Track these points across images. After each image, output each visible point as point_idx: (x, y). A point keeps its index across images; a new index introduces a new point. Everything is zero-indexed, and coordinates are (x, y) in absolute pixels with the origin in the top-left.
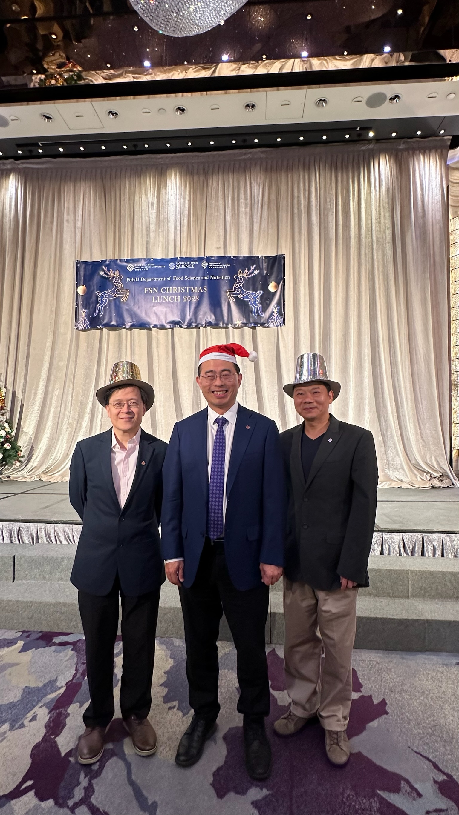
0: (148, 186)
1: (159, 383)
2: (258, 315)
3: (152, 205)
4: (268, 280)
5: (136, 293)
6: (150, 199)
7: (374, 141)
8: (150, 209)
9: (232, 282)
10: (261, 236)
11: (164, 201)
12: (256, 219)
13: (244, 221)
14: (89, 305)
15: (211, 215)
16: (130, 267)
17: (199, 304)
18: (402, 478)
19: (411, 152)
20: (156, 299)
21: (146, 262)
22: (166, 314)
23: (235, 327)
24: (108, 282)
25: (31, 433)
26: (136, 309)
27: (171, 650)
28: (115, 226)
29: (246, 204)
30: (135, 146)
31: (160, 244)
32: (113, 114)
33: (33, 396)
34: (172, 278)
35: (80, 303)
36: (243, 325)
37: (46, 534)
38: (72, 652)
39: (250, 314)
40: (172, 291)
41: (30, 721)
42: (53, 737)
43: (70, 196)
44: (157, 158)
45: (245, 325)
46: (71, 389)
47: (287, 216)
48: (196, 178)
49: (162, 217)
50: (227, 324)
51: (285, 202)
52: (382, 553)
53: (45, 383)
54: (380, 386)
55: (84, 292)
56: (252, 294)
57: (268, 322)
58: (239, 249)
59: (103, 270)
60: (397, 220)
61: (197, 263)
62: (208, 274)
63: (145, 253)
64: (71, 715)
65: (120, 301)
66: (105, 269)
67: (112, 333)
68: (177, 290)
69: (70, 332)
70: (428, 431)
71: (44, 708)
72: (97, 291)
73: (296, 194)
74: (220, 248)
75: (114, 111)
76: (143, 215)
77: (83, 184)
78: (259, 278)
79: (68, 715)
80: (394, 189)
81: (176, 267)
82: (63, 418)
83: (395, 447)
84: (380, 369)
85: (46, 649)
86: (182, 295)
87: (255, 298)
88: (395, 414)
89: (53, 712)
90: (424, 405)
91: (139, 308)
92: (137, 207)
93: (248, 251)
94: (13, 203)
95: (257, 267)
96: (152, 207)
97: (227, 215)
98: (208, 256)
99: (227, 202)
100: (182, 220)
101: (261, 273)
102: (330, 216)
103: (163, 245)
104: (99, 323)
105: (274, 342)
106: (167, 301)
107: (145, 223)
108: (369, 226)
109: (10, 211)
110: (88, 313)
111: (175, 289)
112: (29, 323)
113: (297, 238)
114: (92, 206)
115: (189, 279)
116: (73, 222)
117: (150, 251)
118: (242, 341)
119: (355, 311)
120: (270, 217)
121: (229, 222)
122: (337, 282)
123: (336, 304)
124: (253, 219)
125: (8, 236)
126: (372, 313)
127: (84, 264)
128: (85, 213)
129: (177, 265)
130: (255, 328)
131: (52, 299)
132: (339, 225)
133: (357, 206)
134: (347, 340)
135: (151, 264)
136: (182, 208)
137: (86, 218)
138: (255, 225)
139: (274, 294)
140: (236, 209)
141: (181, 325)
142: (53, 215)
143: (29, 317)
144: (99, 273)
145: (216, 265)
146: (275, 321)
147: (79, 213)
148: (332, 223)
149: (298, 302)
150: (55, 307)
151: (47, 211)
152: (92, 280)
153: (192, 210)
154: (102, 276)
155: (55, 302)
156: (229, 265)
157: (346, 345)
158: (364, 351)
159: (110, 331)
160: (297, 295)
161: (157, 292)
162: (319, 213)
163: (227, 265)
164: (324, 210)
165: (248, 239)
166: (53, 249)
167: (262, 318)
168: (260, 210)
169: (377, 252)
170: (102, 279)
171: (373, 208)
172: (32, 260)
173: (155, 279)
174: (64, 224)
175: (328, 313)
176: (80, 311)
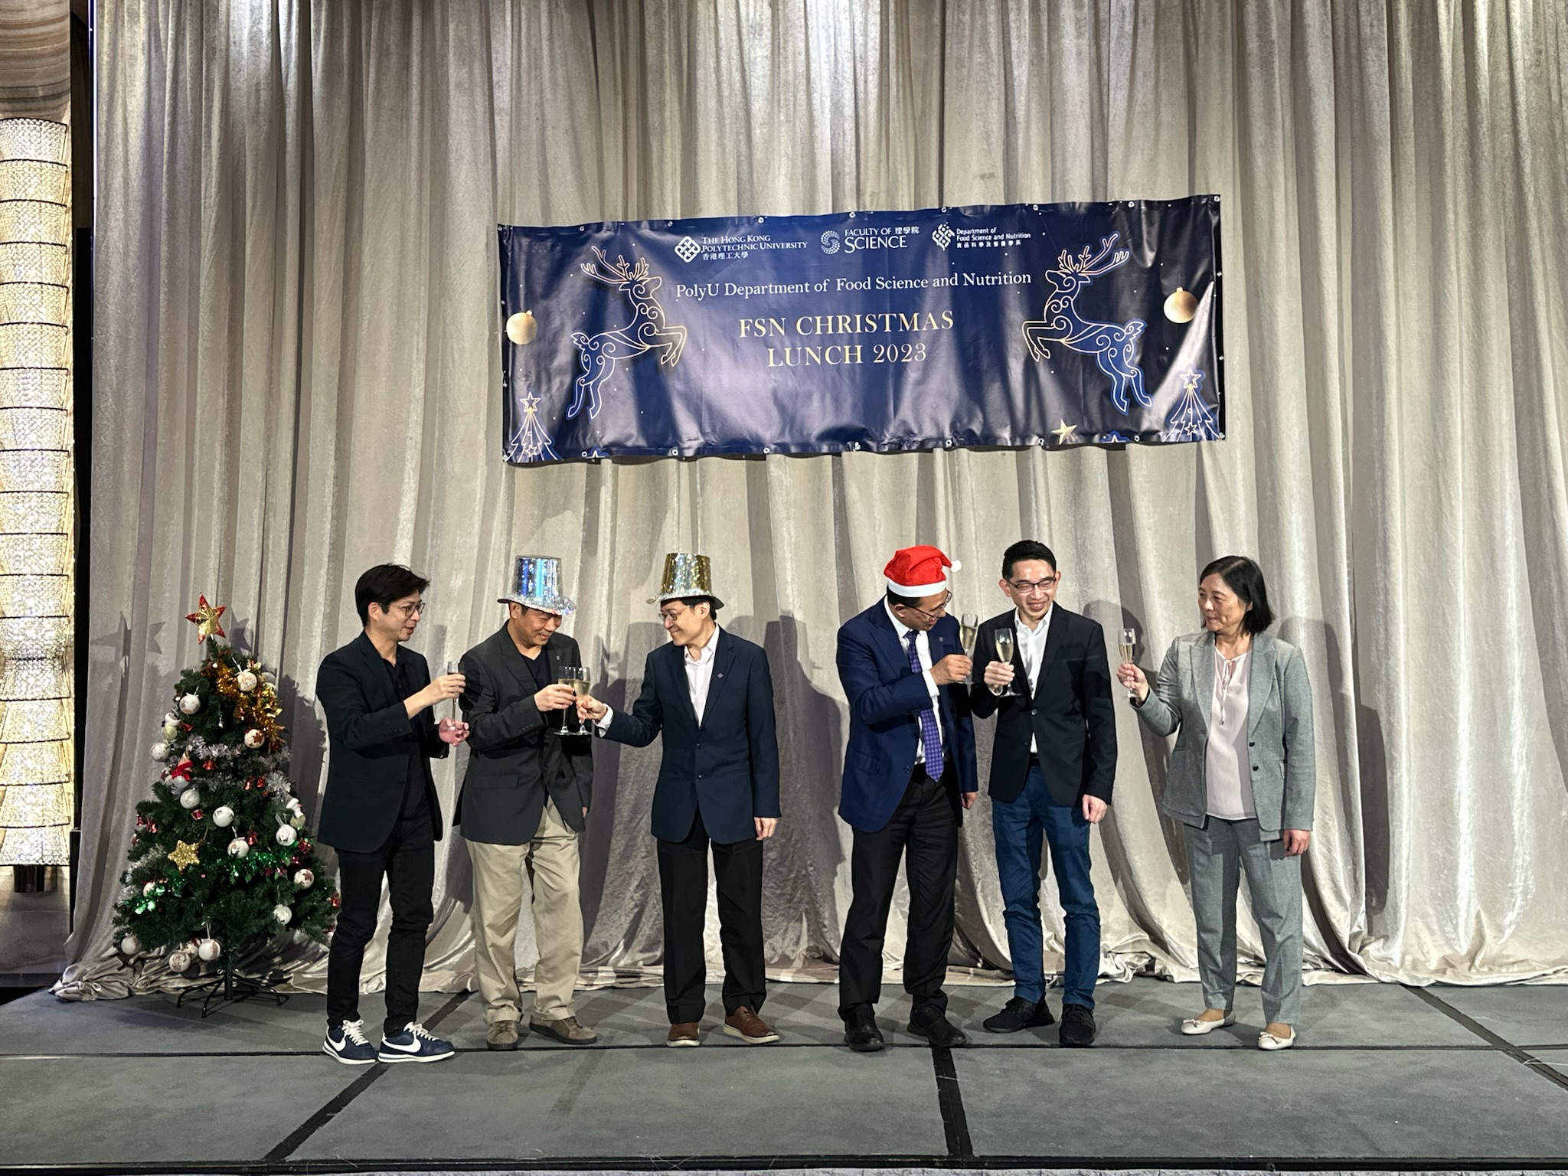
2: (1133, 404)
3: (756, 29)
4: (1163, 283)
5: (710, 335)
6: (749, 11)
9: (1038, 293)
10: (1135, 132)
11: (795, 15)
12: (1116, 77)
13: (1074, 82)
14: (549, 380)
15: (960, 63)
16: (687, 247)
17: (926, 371)
20: (782, 357)
21: (740, 230)
23: (1052, 443)
24: (611, 301)
26: (711, 389)
28: (625, 103)
29: (1079, 24)
34: (832, 286)
35: (516, 372)
36: (1081, 439)
39: (1106, 402)
40: (836, 328)
45: (1087, 437)
47: (1222, 61)
49: (788, 70)
50: (1025, 436)
51: (1215, 12)
54: (1562, 637)
55: (529, 332)
56: (1110, 332)
57: (1167, 425)
58: (1056, 176)
59: (592, 258)
61: (915, 230)
62: (956, 269)
63: (732, 196)
65: (656, 364)
66: (600, 254)
67: (627, 471)
68: (853, 325)
69: (481, 471)
72: (574, 330)
74: (992, 175)
76: (724, 63)
78: (1132, 277)
81: (843, 247)
87: (1120, 346)
92: (700, 38)
93: (1089, 184)
94: (265, 26)
95: (1123, 239)
96: (754, 37)
97: (1015, 61)
98: (952, 205)
99: (1012, 16)
100: (861, 83)
101: (1138, 262)
102: (1371, 63)
103: (794, 167)
104: (587, 441)
105: (1188, 492)
106: (819, 361)
107: (730, 94)
108: (1504, 91)
109: (255, 53)
110: (547, 405)
111: (844, 320)
112: (333, 443)
113: (1258, 137)
114: (545, 33)
115: (889, 285)
116: (478, 91)
117: (752, 191)
118: (1075, 491)
119: (1466, 381)
120: (1162, 65)
121: (1024, 88)
122: (1400, 284)
123: (1399, 360)
124: (1105, 76)
125: (252, 139)
126: (1521, 389)
127: (526, 236)
128: (519, 59)
129: (849, 241)
130: (1121, 447)
131: (414, 357)
132: (1401, 90)
133: (1460, 23)
134: (1445, 481)
135: (759, 238)
136: (860, 39)
137: (524, 76)
138: (1111, 96)
139: (1182, 329)
140: (1045, 39)
141: (870, 443)
142: (406, 66)
143: (334, 421)
144: (579, 268)
145: (980, 238)
146: (1190, 424)
147: (501, 59)
148: (1378, 85)
149: (1267, 357)
150: (423, 386)
151: (383, 53)
152: (556, 293)
153: (892, 45)
154: (591, 279)
155: (422, 366)
156: (1027, 236)
157: (1440, 499)
158: (1503, 517)
159: (621, 467)
160: (1265, 334)
161: (782, 332)
162: (1330, 50)
163: (1021, 235)
164: (1347, 39)
165: (1089, 143)
166: (414, 184)
167: (1146, 414)
168: (1128, 42)
169: (1536, 180)
170: (590, 289)
171: (1517, 31)
172: (337, 223)
173: (773, 289)
174: (448, 98)
175: (1374, 391)
176: (517, 399)
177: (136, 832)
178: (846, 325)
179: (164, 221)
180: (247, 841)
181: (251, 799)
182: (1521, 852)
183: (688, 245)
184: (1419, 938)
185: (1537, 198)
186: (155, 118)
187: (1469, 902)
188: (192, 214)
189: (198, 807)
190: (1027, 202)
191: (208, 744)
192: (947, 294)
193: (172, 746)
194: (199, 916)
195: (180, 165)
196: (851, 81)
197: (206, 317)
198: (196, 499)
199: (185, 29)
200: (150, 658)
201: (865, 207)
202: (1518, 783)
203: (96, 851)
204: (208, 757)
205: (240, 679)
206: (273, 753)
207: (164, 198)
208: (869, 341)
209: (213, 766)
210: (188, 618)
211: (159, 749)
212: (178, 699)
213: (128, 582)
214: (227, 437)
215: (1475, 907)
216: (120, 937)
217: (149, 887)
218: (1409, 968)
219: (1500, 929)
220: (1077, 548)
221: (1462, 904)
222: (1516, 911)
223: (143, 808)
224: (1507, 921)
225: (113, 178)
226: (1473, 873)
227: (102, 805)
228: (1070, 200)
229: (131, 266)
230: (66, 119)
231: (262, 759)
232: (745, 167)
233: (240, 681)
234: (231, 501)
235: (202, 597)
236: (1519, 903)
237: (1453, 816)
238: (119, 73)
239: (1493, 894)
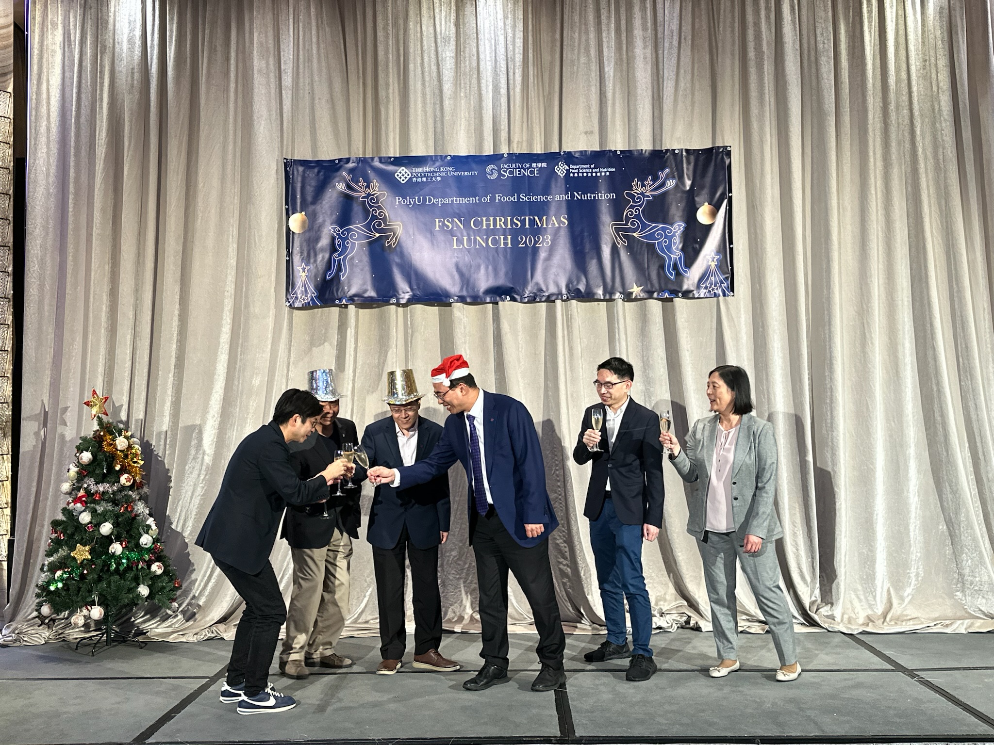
3: (446, 40)
4: (696, 200)
6: (442, 28)
8: (441, 49)
9: (620, 205)
10: (679, 107)
11: (470, 32)
12: (669, 73)
13: (642, 76)
14: (316, 255)
15: (572, 63)
16: (403, 174)
17: (551, 252)
20: (461, 242)
21: (436, 164)
23: (628, 297)
24: (355, 207)
26: (416, 260)
28: (364, 84)
34: (493, 199)
35: (296, 249)
36: (646, 295)
39: (662, 272)
40: (495, 225)
45: (650, 294)
47: (733, 64)
49: (466, 66)
50: (612, 293)
53: (217, 422)
54: (939, 418)
55: (303, 225)
56: (663, 229)
57: (698, 287)
58: (631, 135)
60: (961, 74)
61: (544, 165)
62: (569, 189)
63: (431, 143)
67: (364, 313)
68: (505, 223)
69: (272, 312)
73: (750, 18)
74: (592, 132)
76: (426, 60)
78: (677, 195)
81: (500, 174)
83: (977, 547)
84: (939, 384)
88: (972, 477)
92: (411, 45)
93: (651, 138)
94: (138, 33)
95: (672, 172)
96: (445, 45)
97: (606, 63)
98: (567, 150)
99: (604, 35)
100: (511, 74)
101: (681, 186)
102: (823, 66)
103: (469, 125)
104: (339, 294)
105: (711, 328)
106: (484, 245)
107: (430, 80)
108: (904, 84)
109: (131, 49)
110: (314, 271)
111: (500, 220)
112: (178, 294)
113: (754, 110)
114: (314, 40)
115: (528, 199)
116: (272, 75)
117: (443, 140)
118: (642, 327)
119: (881, 261)
120: (696, 66)
121: (611, 78)
122: (841, 201)
123: (840, 248)
124: (661, 73)
125: (129, 104)
126: (914, 266)
127: (302, 165)
128: (298, 55)
129: (504, 171)
130: (671, 300)
131: (230, 240)
132: (841, 83)
133: (877, 42)
134: (868, 323)
135: (448, 168)
136: (510, 47)
137: (301, 66)
138: (665, 85)
139: (708, 228)
140: (624, 49)
141: (516, 296)
142: (228, 59)
143: (179, 279)
144: (335, 186)
145: (585, 171)
146: (713, 286)
147: (286, 55)
148: (828, 80)
149: (759, 246)
150: (235, 259)
151: (212, 50)
152: (320, 201)
153: (530, 51)
154: (342, 193)
155: (235, 246)
156: (614, 170)
157: (865, 334)
158: (903, 345)
159: (361, 310)
160: (758, 231)
161: (462, 227)
162: (799, 58)
163: (610, 170)
164: (809, 51)
165: (651, 114)
166: (231, 132)
167: (685, 280)
168: (675, 51)
169: (923, 138)
170: (342, 199)
171: (912, 47)
172: (182, 157)
173: (456, 200)
174: (253, 79)
175: (824, 267)
176: (295, 267)
177: (51, 539)
178: (502, 223)
179: (72, 154)
180: (121, 544)
181: (124, 518)
182: (915, 552)
183: (403, 172)
184: (851, 602)
185: (924, 150)
186: (67, 90)
187: (883, 581)
188: (90, 150)
189: (90, 523)
190: (613, 149)
191: (97, 483)
192: (564, 205)
193: (74, 485)
194: (90, 592)
195: (83, 119)
196: (505, 73)
197: (98, 214)
198: (90, 329)
199: (87, 34)
200: (60, 429)
201: (513, 150)
202: (913, 508)
203: (24, 551)
204: (97, 491)
205: (117, 442)
206: (138, 489)
207: (73, 139)
208: (516, 233)
209: (100, 497)
210: (85, 403)
211: (66, 487)
212: (78, 455)
213: (47, 381)
214: (111, 289)
215: (887, 585)
216: (40, 605)
217: (59, 573)
218: (846, 622)
219: (902, 599)
220: (643, 362)
221: (878, 582)
222: (912, 587)
223: (55, 524)
224: (906, 594)
225: (40, 126)
226: (885, 564)
227: (29, 523)
228: (639, 148)
229: (51, 182)
230: (10, 89)
231: (130, 493)
232: (439, 125)
233: (117, 443)
234: (113, 330)
235: (94, 391)
236: (913, 583)
237: (873, 528)
238: (44, 60)
239: (898, 578)
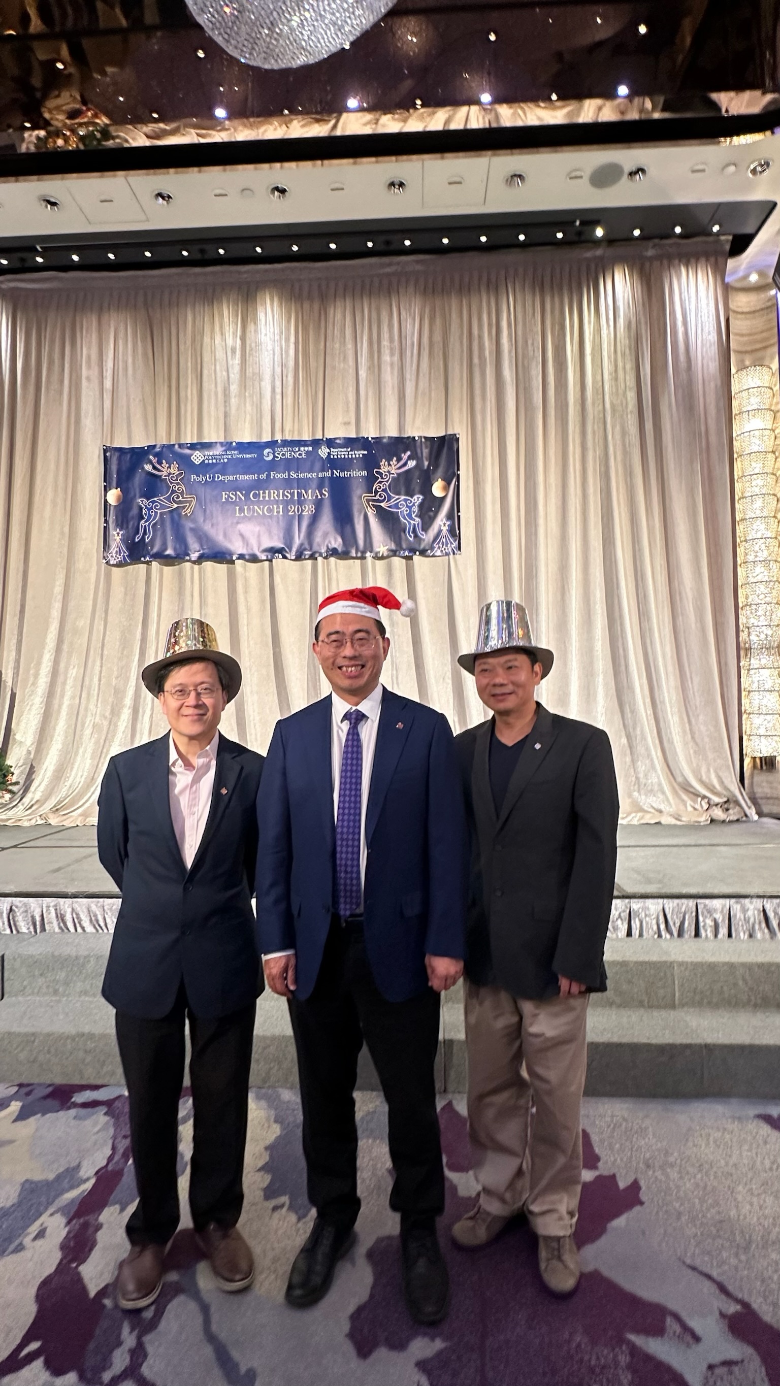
0: (226, 320)
1: (250, 653)
2: (416, 536)
3: (233, 351)
4: (432, 477)
5: (208, 501)
6: (230, 342)
7: (604, 244)
8: (229, 358)
9: (371, 480)
10: (419, 403)
11: (253, 345)
12: (410, 375)
13: (390, 379)
14: (127, 523)
15: (334, 368)
16: (197, 457)
17: (315, 519)
18: (662, 807)
19: (665, 262)
20: (241, 510)
21: (224, 448)
22: (259, 536)
23: (377, 557)
24: (159, 484)
25: (29, 743)
26: (207, 527)
27: (276, 1109)
28: (170, 387)
29: (391, 349)
30: (202, 251)
31: (248, 417)
32: (163, 198)
33: (32, 679)
34: (268, 476)
35: (112, 518)
36: (391, 554)
37: (57, 917)
38: (107, 1118)
39: (403, 534)
40: (269, 496)
41: (35, 1239)
42: (74, 1265)
43: (91, 335)
44: (239, 273)
45: (394, 553)
46: (97, 668)
47: (462, 368)
48: (306, 305)
49: (249, 371)
50: (364, 552)
51: (457, 345)
52: (629, 934)
53: (53, 657)
54: (621, 653)
55: (118, 499)
56: (406, 500)
57: (432, 548)
58: (381, 425)
59: (151, 462)
60: (645, 375)
61: (310, 449)
62: (330, 468)
63: (222, 432)
64: (105, 1227)
65: (180, 515)
66: (154, 460)
67: (166, 569)
68: (278, 495)
69: (95, 568)
70: (702, 727)
71: (58, 1216)
72: (141, 497)
73: (475, 331)
74: (349, 423)
75: (165, 192)
76: (218, 367)
77: (114, 315)
78: (417, 474)
79: (99, 1227)
80: (638, 323)
81: (275, 457)
82: (85, 716)
83: (649, 756)
84: (622, 624)
85: (61, 1113)
86: (287, 503)
87: (410, 508)
88: (648, 700)
89: (74, 1221)
90: (695, 684)
91: (212, 525)
93: (397, 428)
95: (413, 455)
96: (233, 355)
97: (360, 367)
98: (328, 437)
99: (359, 346)
101: (420, 466)
102: (532, 368)
103: (252, 418)
104: (144, 552)
105: (444, 582)
106: (261, 513)
107: (221, 382)
108: (599, 386)
110: (125, 535)
111: (274, 493)
112: (23, 555)
113: (479, 405)
114: (130, 353)
115: (297, 476)
116: (96, 381)
117: (231, 430)
119: (578, 527)
120: (432, 370)
121: (365, 380)
122: (548, 479)
124: (405, 375)
126: (607, 533)
127: (118, 452)
128: (118, 365)
129: (277, 454)
130: (411, 557)
132: (548, 384)
133: (578, 351)
134: (567, 577)
135: (233, 452)
136: (284, 356)
137: (120, 374)
138: (407, 385)
139: (443, 499)
140: (375, 356)
141: (286, 555)
142: (64, 369)
143: (23, 543)
144: (144, 467)
145: (342, 453)
146: (444, 546)
147: (108, 365)
148: (537, 380)
149: (482, 514)
150: (68, 527)
151: (52, 362)
152: (132, 479)
153: (300, 359)
154: (149, 473)
155: (68, 517)
156: (366, 452)
157: (564, 586)
158: (595, 593)
159: (163, 567)
160: (481, 502)
161: (243, 498)
162: (514, 363)
163: (362, 452)
164: (522, 357)
165: (397, 408)
166: (64, 427)
167: (422, 541)
168: (415, 358)
170: (149, 478)
171: (605, 355)
172: (27, 446)
173: (239, 477)
175: (533, 531)
176: (111, 533)
178: (275, 495)
183: (197, 455)
185: (613, 436)
190: (366, 436)
192: (324, 480)
196: (280, 376)
201: (286, 437)
228: (387, 436)
